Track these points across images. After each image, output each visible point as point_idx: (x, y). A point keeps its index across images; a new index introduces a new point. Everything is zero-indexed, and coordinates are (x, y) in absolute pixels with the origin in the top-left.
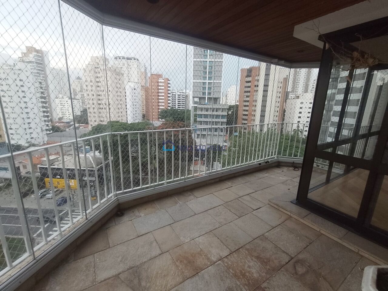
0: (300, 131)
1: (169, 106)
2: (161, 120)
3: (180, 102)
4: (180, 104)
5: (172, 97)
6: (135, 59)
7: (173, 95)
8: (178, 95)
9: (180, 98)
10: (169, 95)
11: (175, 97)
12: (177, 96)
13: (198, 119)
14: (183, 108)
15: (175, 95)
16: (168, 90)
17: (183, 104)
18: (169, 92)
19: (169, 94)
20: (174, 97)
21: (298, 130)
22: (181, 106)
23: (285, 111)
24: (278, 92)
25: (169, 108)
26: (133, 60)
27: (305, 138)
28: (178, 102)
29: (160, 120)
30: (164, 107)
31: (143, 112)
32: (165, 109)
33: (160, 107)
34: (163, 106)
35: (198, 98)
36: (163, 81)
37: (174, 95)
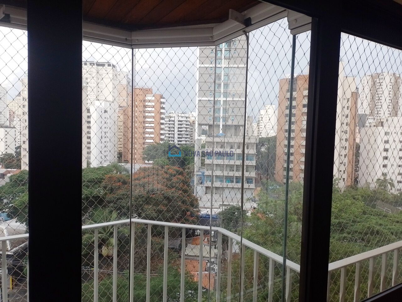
0: (390, 183)
1: (162, 140)
2: (148, 162)
3: (181, 133)
4: (181, 136)
5: (169, 124)
6: (109, 65)
7: (170, 121)
8: (179, 121)
9: (182, 126)
10: (162, 121)
11: (174, 124)
12: (177, 123)
13: (207, 161)
14: (186, 141)
15: (174, 121)
16: (161, 113)
17: (187, 135)
18: (163, 116)
19: (163, 119)
20: (172, 124)
21: (385, 180)
22: (183, 139)
23: (358, 147)
24: (344, 115)
25: (161, 142)
26: (106, 66)
27: (399, 195)
28: (179, 133)
29: (146, 162)
30: (152, 141)
31: (120, 149)
32: (154, 143)
33: (147, 141)
34: (152, 138)
35: (208, 126)
36: (153, 98)
37: (172, 121)
